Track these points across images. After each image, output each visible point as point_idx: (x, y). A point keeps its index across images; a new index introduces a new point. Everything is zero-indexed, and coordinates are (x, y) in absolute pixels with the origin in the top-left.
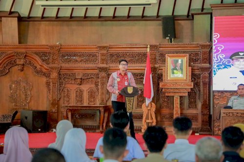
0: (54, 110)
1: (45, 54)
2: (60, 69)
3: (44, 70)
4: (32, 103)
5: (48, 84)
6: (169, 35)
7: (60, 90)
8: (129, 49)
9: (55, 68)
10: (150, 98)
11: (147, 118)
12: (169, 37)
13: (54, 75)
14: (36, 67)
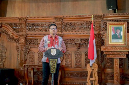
0: (21, 69)
1: (16, 24)
2: (26, 36)
3: (15, 37)
4: (6, 63)
5: (17, 48)
6: (112, 7)
7: (26, 52)
8: (79, 19)
9: (23, 35)
10: (93, 59)
11: (91, 76)
12: (112, 8)
13: (22, 41)
14: (9, 35)
